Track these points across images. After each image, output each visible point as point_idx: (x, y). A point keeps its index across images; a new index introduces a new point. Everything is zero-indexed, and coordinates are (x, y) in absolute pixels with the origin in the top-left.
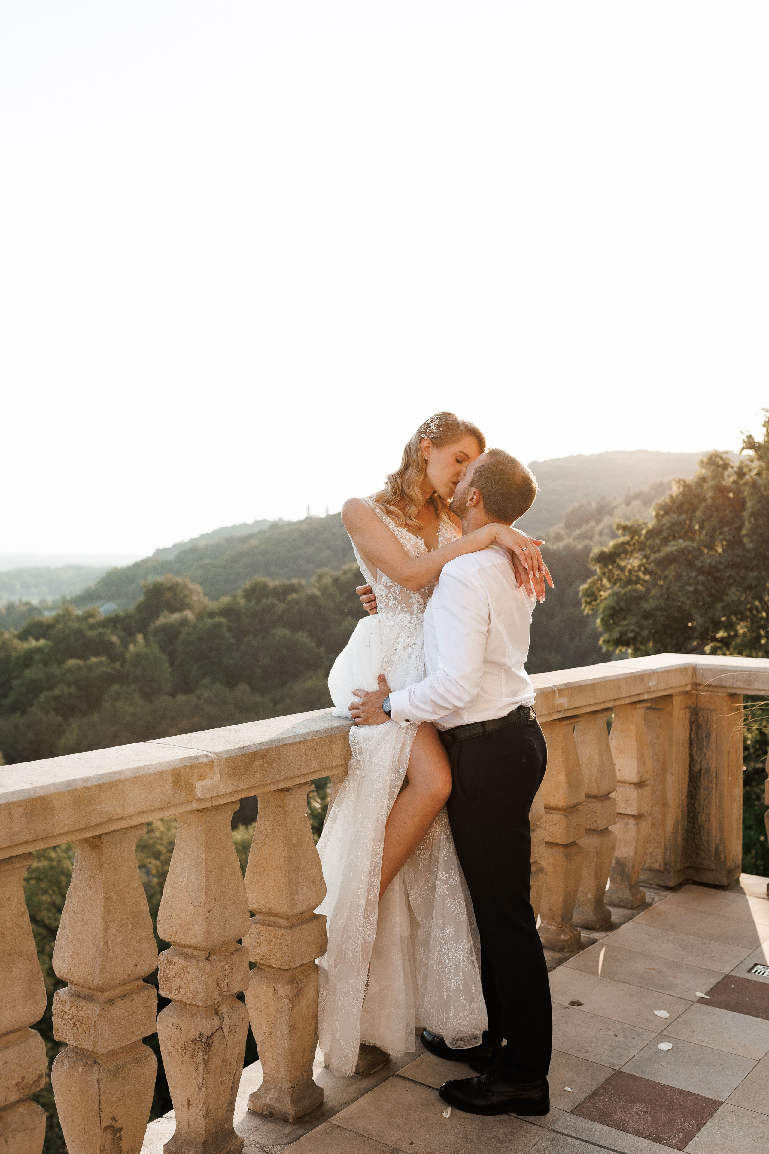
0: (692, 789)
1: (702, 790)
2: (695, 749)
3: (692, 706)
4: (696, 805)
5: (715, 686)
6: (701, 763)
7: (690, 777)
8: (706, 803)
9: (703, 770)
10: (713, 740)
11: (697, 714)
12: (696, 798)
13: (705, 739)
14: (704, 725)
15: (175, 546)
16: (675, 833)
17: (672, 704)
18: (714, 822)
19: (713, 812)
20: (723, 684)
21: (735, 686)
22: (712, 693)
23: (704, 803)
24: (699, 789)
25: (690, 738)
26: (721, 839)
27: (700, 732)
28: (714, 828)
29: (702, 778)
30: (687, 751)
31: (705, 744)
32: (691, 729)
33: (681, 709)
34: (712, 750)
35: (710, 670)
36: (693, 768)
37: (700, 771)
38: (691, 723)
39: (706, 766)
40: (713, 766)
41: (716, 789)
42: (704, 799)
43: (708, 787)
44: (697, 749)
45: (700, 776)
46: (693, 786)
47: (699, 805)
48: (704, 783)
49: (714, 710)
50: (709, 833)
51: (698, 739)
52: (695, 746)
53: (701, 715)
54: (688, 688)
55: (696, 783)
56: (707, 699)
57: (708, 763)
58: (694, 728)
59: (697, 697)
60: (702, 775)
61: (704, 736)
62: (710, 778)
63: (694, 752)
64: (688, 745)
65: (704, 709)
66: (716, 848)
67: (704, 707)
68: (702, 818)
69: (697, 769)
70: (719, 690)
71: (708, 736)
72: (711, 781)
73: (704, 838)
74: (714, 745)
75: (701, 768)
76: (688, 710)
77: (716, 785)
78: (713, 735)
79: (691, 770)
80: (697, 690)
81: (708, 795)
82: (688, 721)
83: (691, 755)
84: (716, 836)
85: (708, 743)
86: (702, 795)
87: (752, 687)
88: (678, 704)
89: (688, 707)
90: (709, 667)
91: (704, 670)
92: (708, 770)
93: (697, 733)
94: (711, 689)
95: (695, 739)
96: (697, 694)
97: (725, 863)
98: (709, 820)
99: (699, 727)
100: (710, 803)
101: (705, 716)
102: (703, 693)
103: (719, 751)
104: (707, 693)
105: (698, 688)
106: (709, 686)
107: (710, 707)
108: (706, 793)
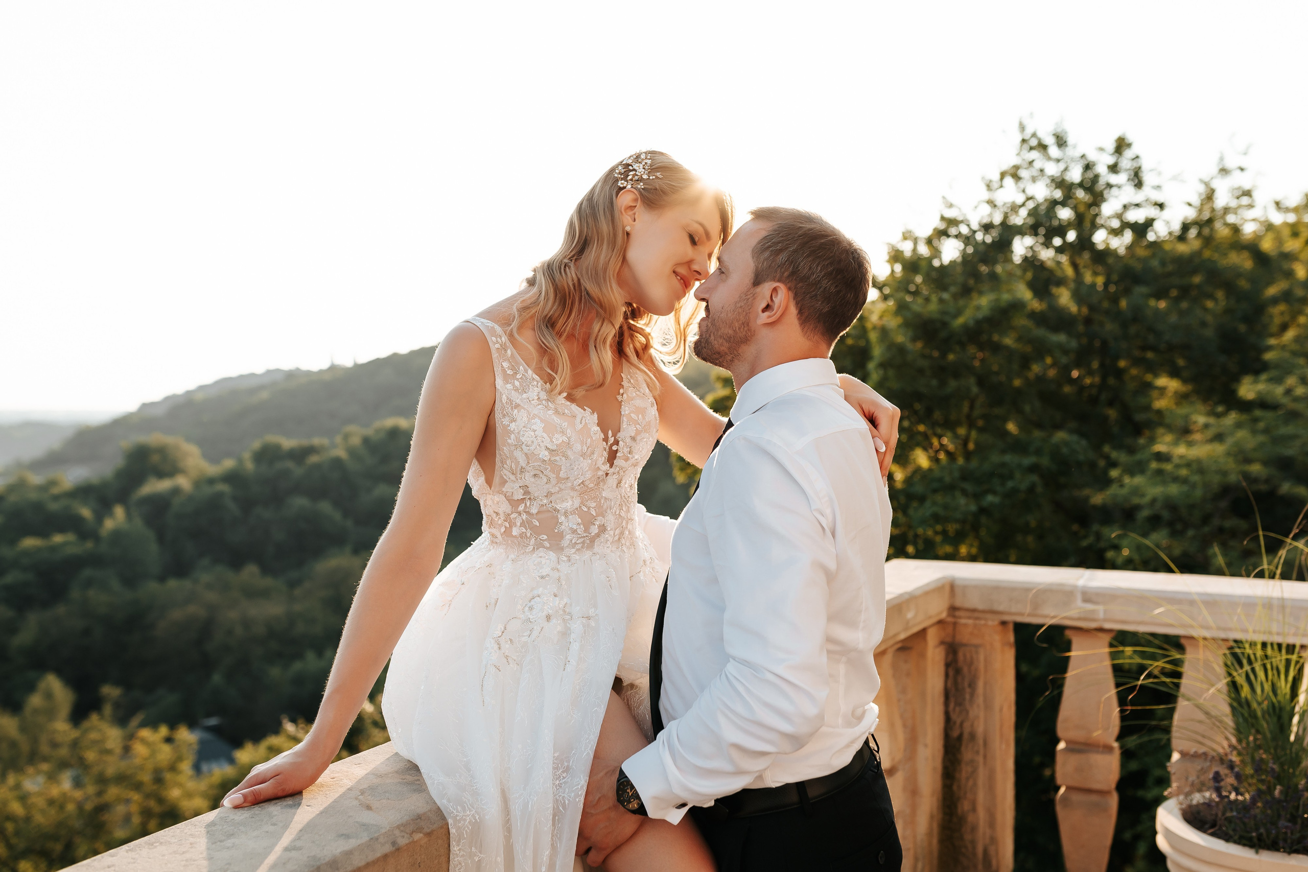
0: (949, 764)
1: (963, 765)
2: (952, 705)
3: (948, 641)
4: (955, 788)
5: (984, 612)
6: (961, 725)
7: (946, 746)
8: (969, 784)
9: (966, 736)
10: (979, 691)
11: (955, 653)
12: (954, 778)
13: (967, 690)
14: (965, 670)
15: (167, 399)
16: (929, 834)
17: (926, 642)
18: (982, 814)
19: (981, 797)
22: (977, 622)
23: (965, 785)
24: (960, 764)
25: (946, 689)
27: (960, 680)
28: (981, 822)
29: (963, 749)
30: (942, 706)
31: (967, 696)
32: (947, 676)
33: (935, 647)
34: (977, 706)
35: (976, 587)
36: (950, 732)
37: (960, 738)
38: (947, 666)
39: (968, 730)
40: (980, 729)
41: (985, 763)
42: (968, 779)
43: (973, 761)
44: (955, 705)
45: (961, 745)
46: (950, 761)
47: (960, 787)
48: (967, 754)
49: (980, 646)
50: (974, 829)
52: (952, 700)
53: (960, 654)
54: (944, 615)
55: (954, 755)
56: (969, 630)
57: (972, 726)
58: (951, 673)
59: (955, 627)
60: (964, 742)
61: (966, 684)
62: (976, 748)
64: (943, 699)
65: (965, 645)
67: (965, 642)
68: (965, 806)
69: (955, 733)
70: (988, 616)
71: (972, 685)
72: (977, 752)
73: (968, 837)
74: (980, 699)
75: (962, 733)
76: (942, 647)
77: (985, 757)
78: (979, 684)
79: (946, 735)
80: (955, 617)
81: (971, 772)
82: (942, 663)
83: (947, 714)
84: (984, 834)
85: (972, 695)
86: (964, 773)
88: (932, 638)
89: (942, 644)
90: (974, 584)
91: (966, 586)
92: (973, 736)
93: (955, 681)
94: (976, 615)
95: (953, 689)
96: (956, 623)
98: (974, 809)
99: (958, 671)
100: (975, 784)
101: (968, 655)
102: (963, 621)
103: (988, 706)
104: (970, 622)
105: (957, 613)
106: (974, 610)
107: (975, 641)
108: (970, 769)
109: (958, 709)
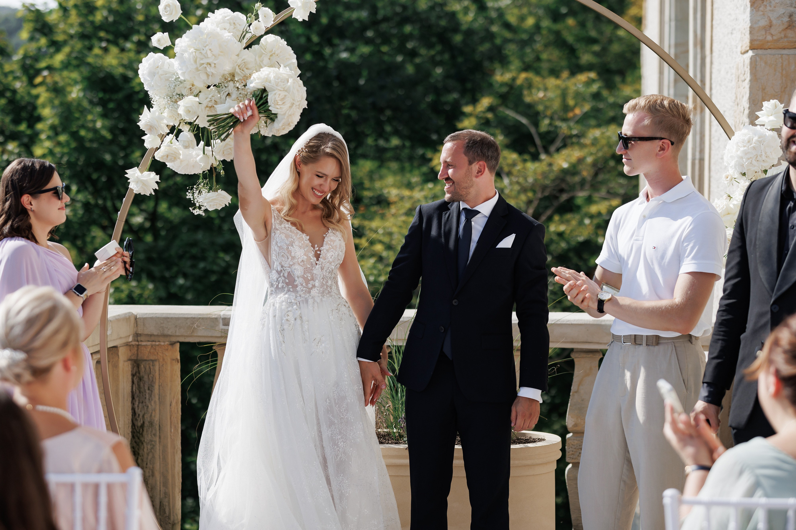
0: (135, 445)
1: (145, 444)
2: (137, 403)
3: (133, 358)
5: (158, 336)
6: (143, 416)
7: (133, 432)
8: (150, 457)
9: (147, 424)
10: (156, 391)
11: (138, 366)
12: (139, 454)
13: (147, 391)
14: (146, 377)
17: (118, 355)
18: (158, 477)
19: (157, 466)
20: (166, 332)
21: (177, 334)
22: (154, 343)
23: (147, 458)
24: (142, 443)
25: (132, 392)
26: (165, 493)
27: (142, 385)
28: (158, 483)
29: (145, 433)
30: (130, 404)
31: (147, 396)
32: (133, 382)
33: (124, 361)
34: (155, 402)
35: (152, 318)
36: (136, 423)
37: (142, 426)
38: (133, 375)
39: (149, 419)
40: (156, 419)
41: (160, 442)
42: (148, 454)
43: (152, 441)
44: (139, 403)
45: (143, 430)
46: (135, 442)
47: (142, 460)
48: (147, 437)
49: (156, 360)
51: (140, 392)
52: (137, 399)
53: (142, 366)
54: (130, 339)
55: (139, 438)
56: (148, 350)
57: (151, 415)
58: (136, 381)
59: (138, 348)
60: (145, 429)
61: (146, 388)
62: (154, 432)
63: (136, 406)
64: (131, 399)
65: (146, 360)
66: (160, 502)
67: (145, 358)
69: (139, 424)
70: (160, 339)
71: (150, 388)
72: (155, 435)
74: (157, 397)
75: (144, 422)
76: (129, 362)
77: (160, 438)
78: (156, 387)
79: (133, 425)
80: (138, 341)
81: (152, 448)
82: (130, 373)
83: (133, 409)
84: (160, 490)
85: (150, 395)
86: (145, 450)
87: (196, 334)
88: (123, 354)
89: (129, 360)
90: (151, 316)
91: (144, 319)
92: (151, 423)
93: (139, 385)
94: (153, 338)
95: (138, 392)
96: (138, 345)
97: (169, 517)
98: (153, 475)
99: (140, 379)
100: (153, 457)
101: (147, 367)
102: (144, 343)
103: (162, 401)
104: (149, 343)
105: (139, 338)
106: (151, 335)
107: (152, 358)
108: (149, 447)
109: (141, 405)
